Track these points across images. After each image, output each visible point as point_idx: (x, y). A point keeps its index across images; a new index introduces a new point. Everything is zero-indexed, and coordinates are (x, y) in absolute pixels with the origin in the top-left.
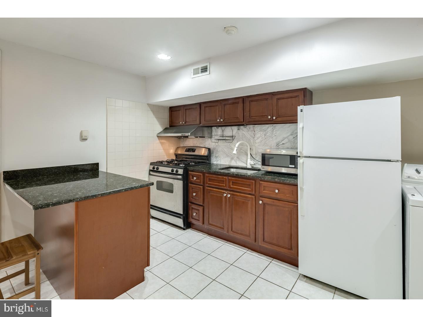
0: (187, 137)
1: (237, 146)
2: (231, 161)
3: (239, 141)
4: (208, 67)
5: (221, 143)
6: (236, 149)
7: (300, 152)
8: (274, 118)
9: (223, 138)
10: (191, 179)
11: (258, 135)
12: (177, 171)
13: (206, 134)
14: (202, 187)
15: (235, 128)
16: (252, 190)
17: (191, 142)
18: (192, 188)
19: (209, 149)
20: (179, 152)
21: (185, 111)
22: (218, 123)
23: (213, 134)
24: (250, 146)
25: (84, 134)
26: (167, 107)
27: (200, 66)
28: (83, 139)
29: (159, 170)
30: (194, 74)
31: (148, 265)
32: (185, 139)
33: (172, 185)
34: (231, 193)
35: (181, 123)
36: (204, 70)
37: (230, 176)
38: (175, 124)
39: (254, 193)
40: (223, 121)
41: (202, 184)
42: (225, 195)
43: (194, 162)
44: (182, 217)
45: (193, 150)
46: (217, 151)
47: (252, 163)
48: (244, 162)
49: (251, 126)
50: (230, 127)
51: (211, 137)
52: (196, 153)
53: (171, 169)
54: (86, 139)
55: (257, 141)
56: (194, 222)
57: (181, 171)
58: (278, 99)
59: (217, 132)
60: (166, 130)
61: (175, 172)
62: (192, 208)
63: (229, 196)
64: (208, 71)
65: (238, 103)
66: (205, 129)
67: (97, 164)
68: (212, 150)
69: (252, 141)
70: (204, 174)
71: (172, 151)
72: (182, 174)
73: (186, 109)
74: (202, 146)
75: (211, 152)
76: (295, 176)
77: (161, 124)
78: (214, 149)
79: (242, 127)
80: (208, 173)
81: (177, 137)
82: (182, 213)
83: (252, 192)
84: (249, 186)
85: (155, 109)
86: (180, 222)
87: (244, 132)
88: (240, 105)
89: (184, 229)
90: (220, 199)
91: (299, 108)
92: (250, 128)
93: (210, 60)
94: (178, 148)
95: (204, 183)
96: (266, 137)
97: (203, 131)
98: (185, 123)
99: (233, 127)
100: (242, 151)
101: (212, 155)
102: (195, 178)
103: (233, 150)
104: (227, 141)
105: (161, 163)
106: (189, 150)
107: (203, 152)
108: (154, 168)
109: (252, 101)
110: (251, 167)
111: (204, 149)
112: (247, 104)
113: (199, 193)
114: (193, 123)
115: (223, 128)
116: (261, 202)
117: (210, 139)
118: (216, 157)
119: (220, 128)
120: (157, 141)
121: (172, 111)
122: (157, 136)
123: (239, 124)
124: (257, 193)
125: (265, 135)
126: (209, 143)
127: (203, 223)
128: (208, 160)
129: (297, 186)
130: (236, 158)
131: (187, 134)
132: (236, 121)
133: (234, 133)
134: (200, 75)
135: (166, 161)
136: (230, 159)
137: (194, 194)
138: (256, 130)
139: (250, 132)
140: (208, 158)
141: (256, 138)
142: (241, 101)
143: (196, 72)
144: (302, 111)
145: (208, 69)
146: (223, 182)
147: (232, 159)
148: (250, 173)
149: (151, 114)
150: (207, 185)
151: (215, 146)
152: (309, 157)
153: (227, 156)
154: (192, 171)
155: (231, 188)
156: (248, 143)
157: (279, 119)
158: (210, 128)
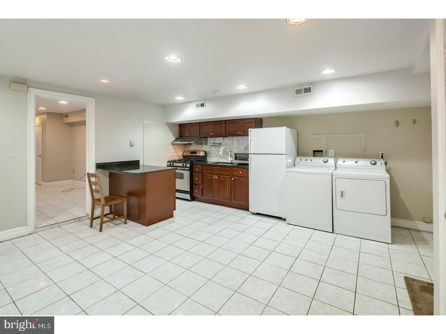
0: (191, 144)
1: (222, 149)
2: (219, 159)
3: (224, 146)
4: (205, 104)
5: (213, 148)
6: (221, 151)
7: (250, 152)
8: (241, 133)
9: (214, 145)
10: (195, 170)
11: (235, 143)
12: (186, 165)
13: (204, 142)
14: (201, 174)
15: (222, 138)
16: (229, 173)
17: (193, 148)
18: (195, 175)
19: (206, 152)
20: (185, 154)
21: (190, 127)
22: (211, 135)
23: (208, 142)
24: (230, 149)
25: (132, 143)
26: (178, 124)
27: (200, 103)
28: (132, 146)
29: (174, 165)
30: (196, 107)
31: (175, 210)
32: (189, 145)
33: (183, 174)
34: (218, 176)
35: (187, 135)
36: (202, 105)
37: (217, 166)
38: (183, 136)
39: (229, 175)
40: (214, 134)
41: (201, 172)
42: (215, 177)
43: (196, 160)
44: (189, 193)
45: (195, 153)
46: (211, 153)
47: (231, 160)
48: (226, 160)
49: (231, 137)
50: (218, 138)
51: (207, 144)
52: (197, 154)
53: (182, 164)
54: (133, 146)
55: (234, 146)
56: (196, 196)
57: (188, 165)
58: (243, 123)
59: (211, 141)
60: (177, 139)
61: (184, 166)
62: (195, 188)
63: (217, 177)
64: (205, 106)
65: (222, 124)
66: (203, 139)
67: (139, 161)
68: (207, 152)
69: (231, 146)
70: (202, 166)
71: (180, 154)
72: (189, 166)
73: (191, 126)
74: (201, 150)
75: (207, 154)
76: (248, 164)
77: (174, 135)
78: (209, 152)
79: (225, 138)
80: (205, 166)
81: (185, 144)
82: (189, 191)
83: (229, 174)
84: (227, 171)
85: (171, 126)
86: (188, 196)
87: (227, 141)
88: (224, 125)
89: (191, 201)
90: (212, 180)
91: (249, 130)
92: (230, 139)
93: (205, 100)
94: (184, 152)
95: (202, 172)
96: (239, 144)
97: (201, 140)
98: (190, 135)
99: (220, 138)
100: (225, 152)
101: (207, 156)
102: (197, 169)
103: (220, 152)
104: (216, 146)
105: (175, 161)
106: (192, 153)
107: (202, 154)
108: (170, 164)
109: (230, 123)
110: (230, 162)
111: (202, 152)
112: (227, 125)
113: (199, 178)
114: (195, 135)
115: (214, 138)
116: (233, 179)
117: (206, 146)
118: (210, 157)
119: (212, 138)
120: (172, 147)
121: (181, 127)
122: (172, 144)
123: (224, 136)
124: (231, 174)
125: (239, 143)
126: (206, 148)
127: (202, 196)
128: (205, 159)
129: (248, 169)
130: (222, 157)
131: (192, 142)
132: (222, 134)
133: (221, 141)
134: (200, 108)
135: (178, 160)
136: (218, 158)
137: (197, 179)
138: (233, 139)
139: (230, 141)
140: (205, 157)
141: (234, 145)
142: (224, 122)
143: (197, 106)
144: (250, 131)
145: (205, 105)
146: (213, 170)
147: (220, 158)
148: (229, 165)
149: (168, 129)
150: (205, 172)
151: (209, 150)
152: (254, 154)
153: (217, 156)
154: (196, 165)
155: (218, 173)
156: (229, 147)
157: (244, 134)
158: (206, 138)
